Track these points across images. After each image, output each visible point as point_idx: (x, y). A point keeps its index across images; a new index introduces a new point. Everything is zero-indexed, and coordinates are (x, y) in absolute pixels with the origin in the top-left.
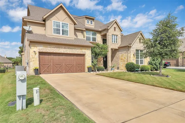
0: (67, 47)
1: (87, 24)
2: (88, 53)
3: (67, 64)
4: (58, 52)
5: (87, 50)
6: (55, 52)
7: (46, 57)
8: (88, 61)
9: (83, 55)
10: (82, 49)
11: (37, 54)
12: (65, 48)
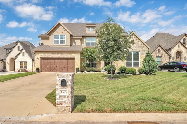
0: (59, 53)
1: (88, 31)
2: (78, 57)
3: (61, 65)
4: (53, 57)
5: (77, 55)
6: (50, 57)
7: (46, 61)
8: (78, 64)
9: (74, 59)
10: (71, 54)
11: (39, 59)
12: (58, 54)
